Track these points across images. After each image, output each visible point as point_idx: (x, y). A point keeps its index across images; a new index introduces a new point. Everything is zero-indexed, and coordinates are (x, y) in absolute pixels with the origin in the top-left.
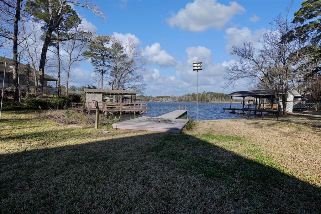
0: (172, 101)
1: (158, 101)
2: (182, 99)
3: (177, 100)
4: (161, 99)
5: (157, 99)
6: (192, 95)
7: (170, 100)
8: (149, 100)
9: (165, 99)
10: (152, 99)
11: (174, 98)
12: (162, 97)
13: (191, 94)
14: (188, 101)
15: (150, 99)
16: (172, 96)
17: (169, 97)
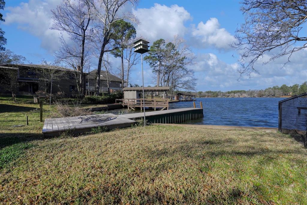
0: (249, 96)
1: (229, 96)
2: (262, 93)
3: (256, 95)
4: (233, 94)
5: (228, 94)
6: (282, 88)
7: (245, 95)
8: (217, 95)
9: (239, 94)
10: (221, 94)
11: (251, 93)
12: (235, 92)
13: (280, 87)
14: (274, 95)
15: (219, 94)
16: (248, 90)
17: (245, 92)
